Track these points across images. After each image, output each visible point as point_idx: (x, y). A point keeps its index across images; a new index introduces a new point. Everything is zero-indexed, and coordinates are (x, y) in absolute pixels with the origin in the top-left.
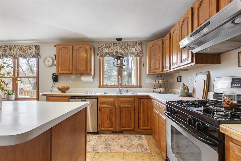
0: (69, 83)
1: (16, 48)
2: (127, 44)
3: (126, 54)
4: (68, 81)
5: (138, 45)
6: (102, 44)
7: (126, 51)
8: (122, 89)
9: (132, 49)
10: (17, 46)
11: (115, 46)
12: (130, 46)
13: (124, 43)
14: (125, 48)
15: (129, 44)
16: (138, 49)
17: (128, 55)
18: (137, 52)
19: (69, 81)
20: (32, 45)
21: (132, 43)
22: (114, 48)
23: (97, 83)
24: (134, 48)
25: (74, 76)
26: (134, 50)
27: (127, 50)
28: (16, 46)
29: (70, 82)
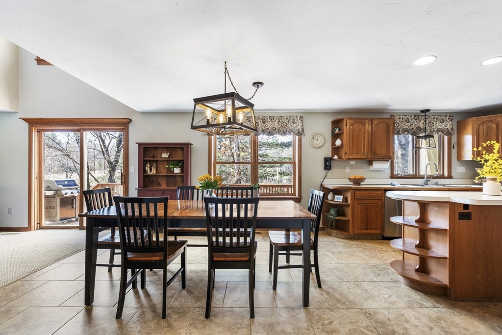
0: (347, 171)
1: (271, 120)
2: (433, 117)
3: (432, 130)
4: (345, 169)
5: (449, 119)
6: (398, 117)
7: (432, 127)
8: (429, 181)
9: (441, 124)
10: (274, 117)
11: (416, 120)
12: (437, 119)
13: (430, 116)
14: (431, 122)
15: (436, 117)
16: (449, 125)
17: (435, 132)
18: (448, 129)
19: (347, 170)
20: (297, 117)
21: (441, 116)
22: (415, 122)
23: (388, 171)
24: (442, 123)
25: (355, 161)
26: (444, 126)
27: (433, 125)
28: (272, 118)
29: (349, 170)
